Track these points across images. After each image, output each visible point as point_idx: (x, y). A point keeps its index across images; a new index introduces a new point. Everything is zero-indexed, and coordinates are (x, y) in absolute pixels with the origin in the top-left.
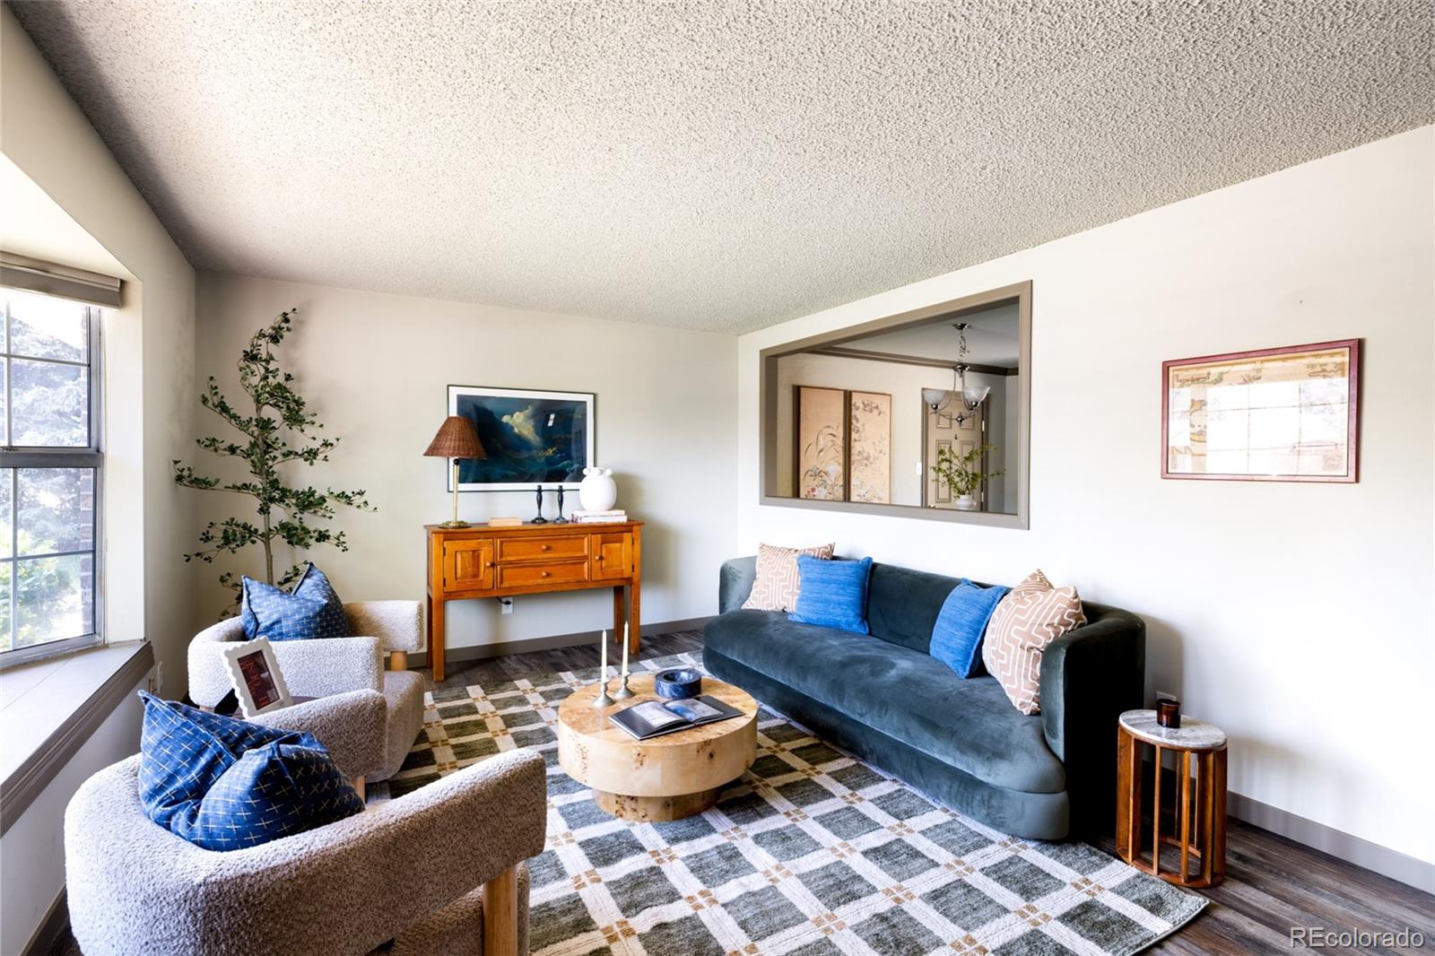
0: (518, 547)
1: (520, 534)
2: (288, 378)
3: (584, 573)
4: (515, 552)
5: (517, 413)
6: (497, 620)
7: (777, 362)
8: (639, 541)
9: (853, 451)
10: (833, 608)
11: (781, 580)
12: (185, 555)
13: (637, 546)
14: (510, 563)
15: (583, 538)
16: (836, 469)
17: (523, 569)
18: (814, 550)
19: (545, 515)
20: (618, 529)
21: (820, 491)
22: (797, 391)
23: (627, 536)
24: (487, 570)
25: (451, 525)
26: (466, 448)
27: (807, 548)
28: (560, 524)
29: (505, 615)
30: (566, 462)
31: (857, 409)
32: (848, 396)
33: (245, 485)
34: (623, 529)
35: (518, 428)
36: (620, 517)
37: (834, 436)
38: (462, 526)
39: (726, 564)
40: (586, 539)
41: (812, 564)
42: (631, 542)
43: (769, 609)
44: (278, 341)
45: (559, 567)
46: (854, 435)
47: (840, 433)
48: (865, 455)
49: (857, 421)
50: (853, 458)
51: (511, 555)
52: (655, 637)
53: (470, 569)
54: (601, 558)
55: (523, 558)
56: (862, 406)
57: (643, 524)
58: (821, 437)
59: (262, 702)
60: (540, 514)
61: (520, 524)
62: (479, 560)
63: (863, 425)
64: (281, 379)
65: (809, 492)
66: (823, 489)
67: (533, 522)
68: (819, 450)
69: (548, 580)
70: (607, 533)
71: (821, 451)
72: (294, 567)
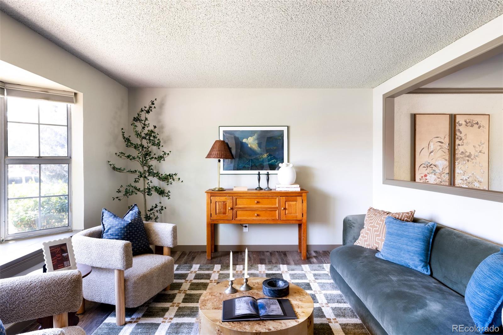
0: (244, 201)
1: (245, 195)
2: (155, 127)
3: (276, 216)
4: (242, 203)
5: (250, 137)
6: (241, 234)
7: (394, 100)
8: (306, 201)
9: (457, 152)
10: (404, 254)
11: (375, 231)
12: (113, 198)
13: (305, 204)
14: (240, 208)
15: (276, 198)
16: (443, 163)
17: (246, 212)
18: (399, 214)
19: (262, 186)
20: (294, 195)
21: (430, 177)
22: (414, 117)
23: (299, 199)
24: (230, 211)
25: (217, 189)
26: (221, 154)
27: (396, 212)
28: (267, 191)
29: (245, 232)
30: (273, 161)
31: (460, 125)
32: (453, 118)
33: (135, 171)
34: (297, 194)
35: (250, 144)
36: (296, 188)
37: (442, 143)
38: (221, 190)
39: (346, 218)
40: (277, 199)
41: (393, 223)
42: (301, 202)
43: (368, 247)
44: (149, 113)
45: (264, 212)
46: (458, 142)
47: (447, 141)
48: (467, 154)
49: (461, 133)
50: (457, 156)
51: (240, 205)
52: (321, 252)
53: (222, 210)
54: (285, 209)
55: (246, 206)
56: (464, 123)
57: (308, 193)
58: (431, 144)
59: (60, 266)
60: (259, 186)
61: (247, 190)
62: (226, 206)
63: (466, 135)
64: (151, 128)
65: (422, 177)
66: (433, 176)
67: (256, 189)
68: (430, 152)
69: (258, 218)
70: (289, 196)
71: (431, 152)
72: (156, 204)
